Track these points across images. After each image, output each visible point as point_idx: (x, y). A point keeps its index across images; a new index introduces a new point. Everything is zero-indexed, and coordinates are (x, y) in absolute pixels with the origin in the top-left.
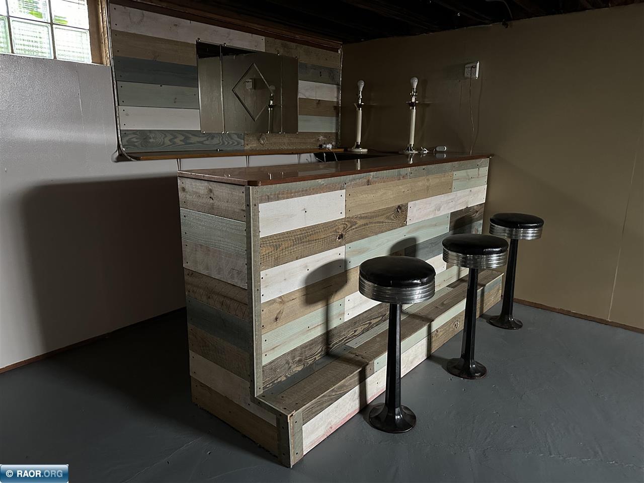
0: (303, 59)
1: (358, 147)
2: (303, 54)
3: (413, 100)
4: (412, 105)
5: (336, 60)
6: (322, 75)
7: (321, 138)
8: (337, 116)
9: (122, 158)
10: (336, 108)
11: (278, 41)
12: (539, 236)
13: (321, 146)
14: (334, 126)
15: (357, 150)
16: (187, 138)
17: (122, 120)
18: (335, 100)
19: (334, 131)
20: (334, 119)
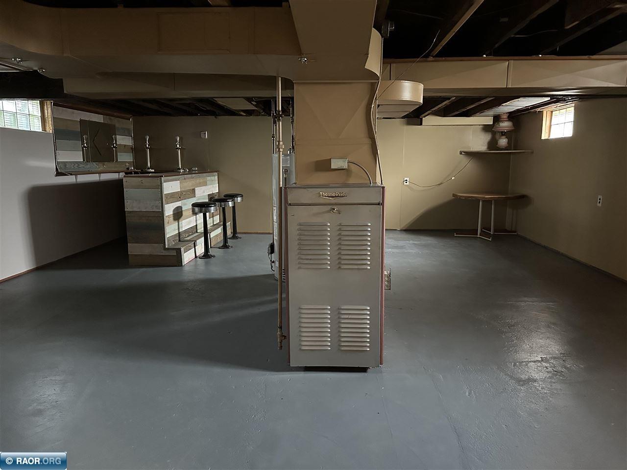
0: (117, 125)
1: (149, 169)
2: (118, 123)
3: (178, 146)
4: (177, 148)
5: (129, 124)
6: (126, 133)
7: (127, 164)
8: (133, 153)
9: (58, 174)
10: (132, 148)
11: (108, 117)
12: (242, 201)
13: (128, 169)
14: (132, 158)
15: (149, 170)
16: (79, 165)
17: (58, 157)
18: (131, 144)
19: (132, 161)
20: (132, 154)
